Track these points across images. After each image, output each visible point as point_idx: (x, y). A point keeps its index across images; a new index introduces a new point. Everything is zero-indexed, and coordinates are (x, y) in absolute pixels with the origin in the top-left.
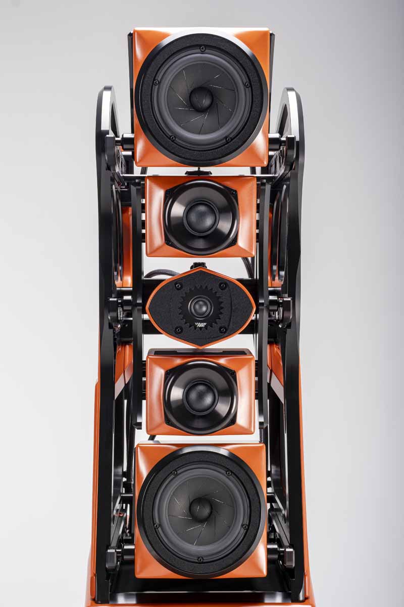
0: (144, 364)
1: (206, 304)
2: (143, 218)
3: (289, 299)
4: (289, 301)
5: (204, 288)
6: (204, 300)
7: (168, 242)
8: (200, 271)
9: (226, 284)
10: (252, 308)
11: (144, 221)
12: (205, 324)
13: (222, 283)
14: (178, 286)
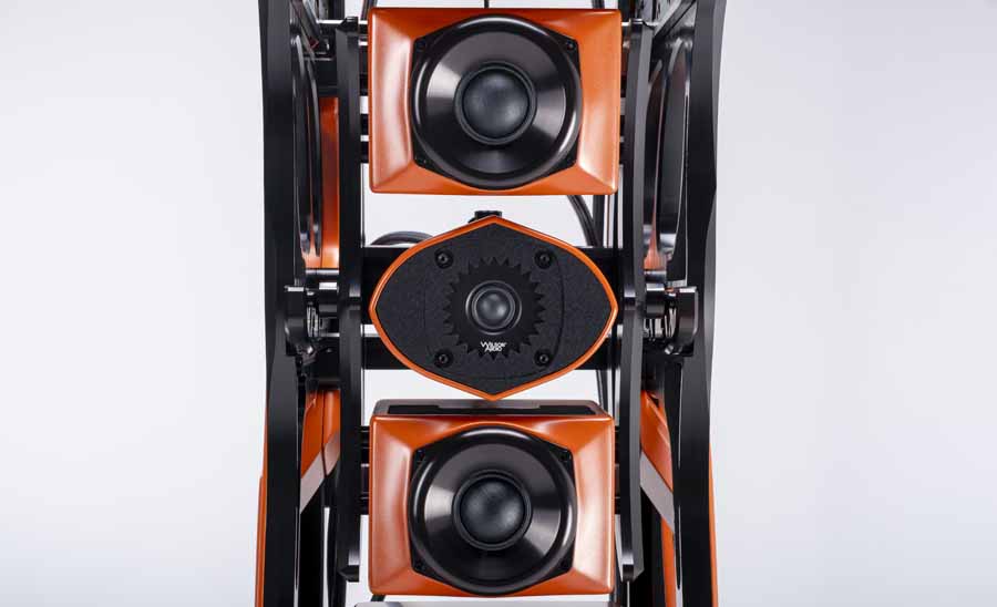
0: (365, 434)
1: (504, 300)
2: (365, 110)
3: (692, 290)
4: (692, 295)
5: (501, 263)
6: (501, 290)
7: (419, 158)
8: (494, 224)
9: (550, 254)
10: (611, 309)
11: (366, 115)
12: (503, 345)
13: (541, 253)
14: (443, 259)
